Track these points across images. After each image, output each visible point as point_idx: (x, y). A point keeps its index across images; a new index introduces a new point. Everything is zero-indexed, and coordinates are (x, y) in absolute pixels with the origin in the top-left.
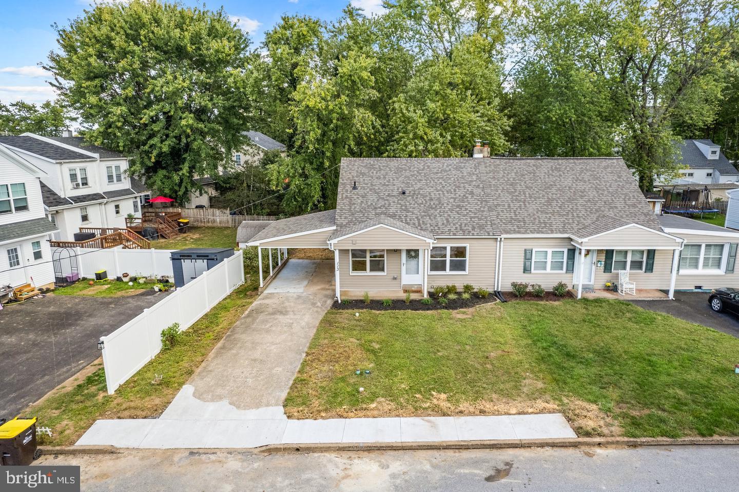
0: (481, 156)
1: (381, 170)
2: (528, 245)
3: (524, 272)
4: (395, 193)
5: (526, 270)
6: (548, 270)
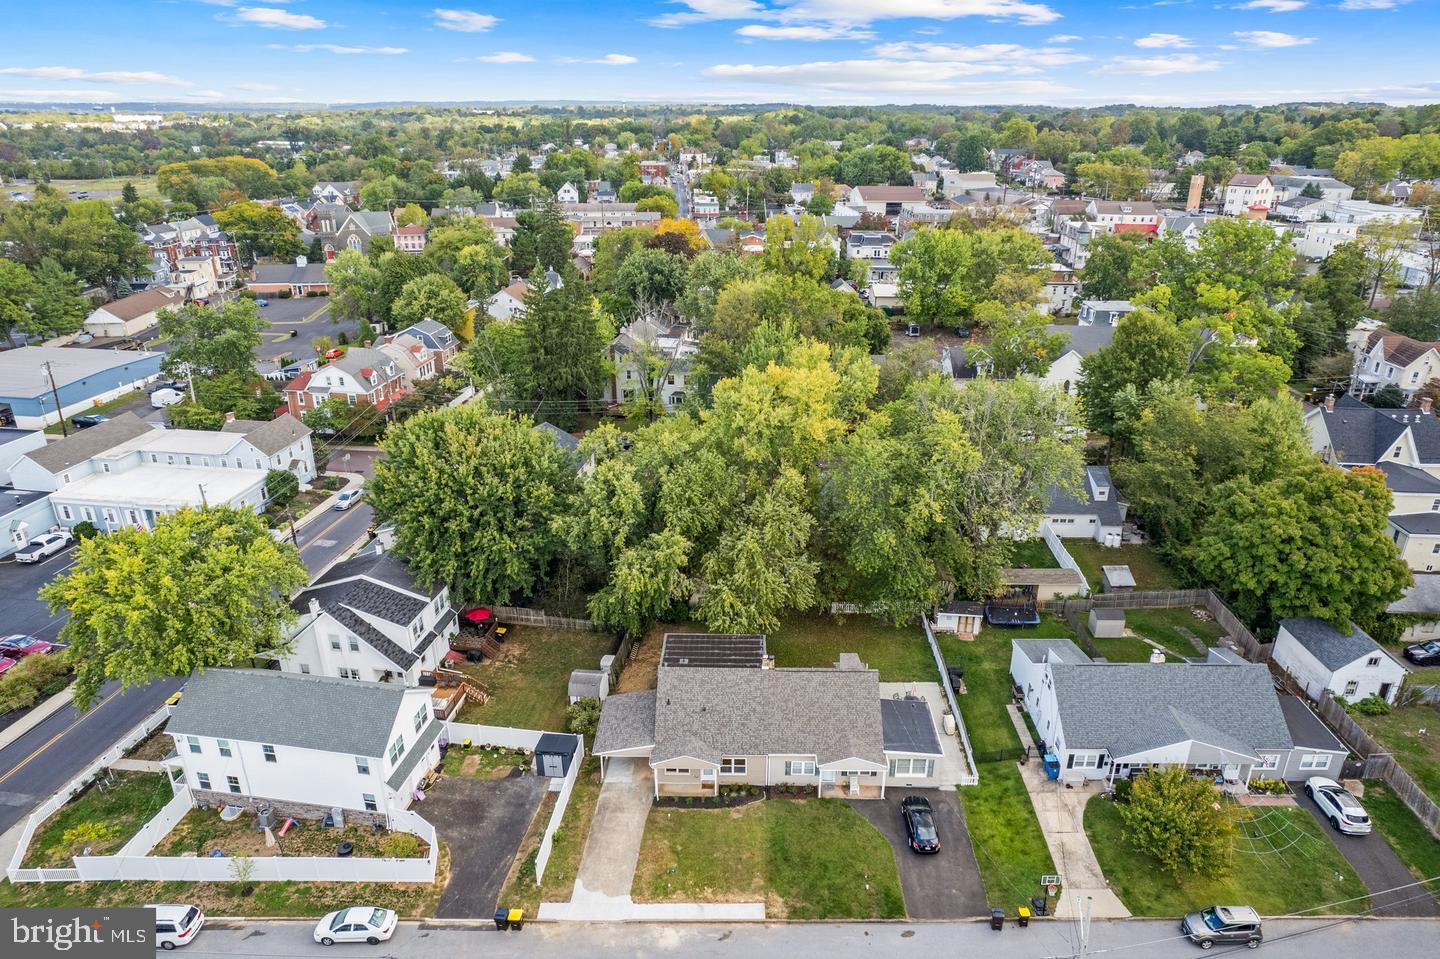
0: (767, 667)
2: (789, 760)
3: (785, 775)
4: (698, 710)
5: (787, 773)
6: (803, 772)
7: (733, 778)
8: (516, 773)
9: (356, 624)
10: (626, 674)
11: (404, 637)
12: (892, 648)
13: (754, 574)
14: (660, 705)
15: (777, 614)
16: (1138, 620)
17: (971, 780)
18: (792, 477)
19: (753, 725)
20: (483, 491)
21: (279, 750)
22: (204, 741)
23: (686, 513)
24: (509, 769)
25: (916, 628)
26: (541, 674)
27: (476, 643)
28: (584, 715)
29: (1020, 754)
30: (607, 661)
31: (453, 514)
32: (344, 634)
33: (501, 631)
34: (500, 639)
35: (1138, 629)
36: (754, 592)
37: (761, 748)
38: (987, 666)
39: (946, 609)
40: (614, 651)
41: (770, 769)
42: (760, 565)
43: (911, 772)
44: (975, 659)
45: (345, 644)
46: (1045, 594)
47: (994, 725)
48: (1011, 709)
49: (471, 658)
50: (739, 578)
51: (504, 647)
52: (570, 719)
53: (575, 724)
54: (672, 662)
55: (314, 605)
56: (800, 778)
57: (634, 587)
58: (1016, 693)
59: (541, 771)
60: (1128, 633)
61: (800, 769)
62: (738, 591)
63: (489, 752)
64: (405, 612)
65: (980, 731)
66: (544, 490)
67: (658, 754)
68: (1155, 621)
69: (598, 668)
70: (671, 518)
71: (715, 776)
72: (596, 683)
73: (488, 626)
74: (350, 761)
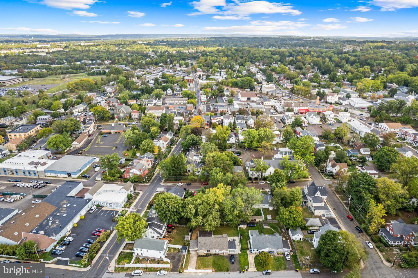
5: (215, 252)
7: (208, 252)
8: (178, 252)
9: (154, 230)
10: (193, 235)
11: (161, 231)
12: (233, 231)
13: (211, 222)
14: (198, 243)
15: (215, 227)
16: (271, 225)
17: (240, 253)
18: (217, 206)
19: (211, 245)
20: (172, 210)
21: (149, 250)
22: (138, 249)
23: (201, 213)
24: (177, 251)
25: (237, 227)
26: (180, 235)
27: (170, 230)
28: (187, 243)
29: (248, 249)
30: (190, 234)
31: (168, 214)
32: (153, 231)
33: (173, 228)
34: (173, 229)
35: (271, 227)
36: (211, 225)
37: (212, 249)
38: (246, 234)
39: (241, 224)
40: (191, 232)
41: (213, 251)
42: (212, 221)
43: (232, 251)
44: (245, 232)
45: (153, 233)
46: (257, 220)
47: (245, 244)
48: (248, 241)
49: (169, 233)
50: (209, 223)
51: (174, 230)
52: (185, 243)
53: (186, 244)
54: (200, 236)
55: (149, 227)
56: (217, 253)
57: (194, 225)
58: (249, 239)
59: (182, 251)
60: (269, 227)
61: (217, 251)
62: (209, 225)
63: (174, 248)
64: (160, 227)
65: (243, 245)
66: (181, 209)
67: (198, 250)
68: (274, 225)
69: (188, 235)
70: (199, 214)
71: (206, 252)
72: (189, 238)
73: (171, 227)
74: (159, 252)
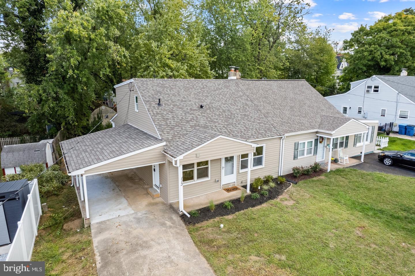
0: (235, 78)
1: (172, 88)
2: (296, 139)
3: (294, 159)
4: (195, 108)
5: (295, 157)
6: (306, 155)
